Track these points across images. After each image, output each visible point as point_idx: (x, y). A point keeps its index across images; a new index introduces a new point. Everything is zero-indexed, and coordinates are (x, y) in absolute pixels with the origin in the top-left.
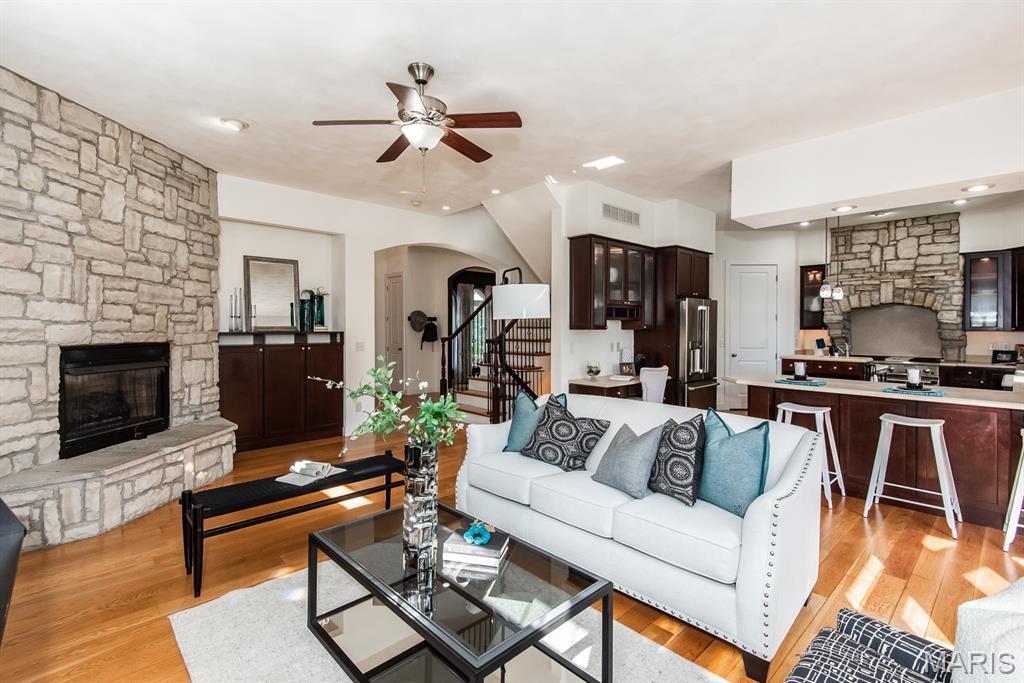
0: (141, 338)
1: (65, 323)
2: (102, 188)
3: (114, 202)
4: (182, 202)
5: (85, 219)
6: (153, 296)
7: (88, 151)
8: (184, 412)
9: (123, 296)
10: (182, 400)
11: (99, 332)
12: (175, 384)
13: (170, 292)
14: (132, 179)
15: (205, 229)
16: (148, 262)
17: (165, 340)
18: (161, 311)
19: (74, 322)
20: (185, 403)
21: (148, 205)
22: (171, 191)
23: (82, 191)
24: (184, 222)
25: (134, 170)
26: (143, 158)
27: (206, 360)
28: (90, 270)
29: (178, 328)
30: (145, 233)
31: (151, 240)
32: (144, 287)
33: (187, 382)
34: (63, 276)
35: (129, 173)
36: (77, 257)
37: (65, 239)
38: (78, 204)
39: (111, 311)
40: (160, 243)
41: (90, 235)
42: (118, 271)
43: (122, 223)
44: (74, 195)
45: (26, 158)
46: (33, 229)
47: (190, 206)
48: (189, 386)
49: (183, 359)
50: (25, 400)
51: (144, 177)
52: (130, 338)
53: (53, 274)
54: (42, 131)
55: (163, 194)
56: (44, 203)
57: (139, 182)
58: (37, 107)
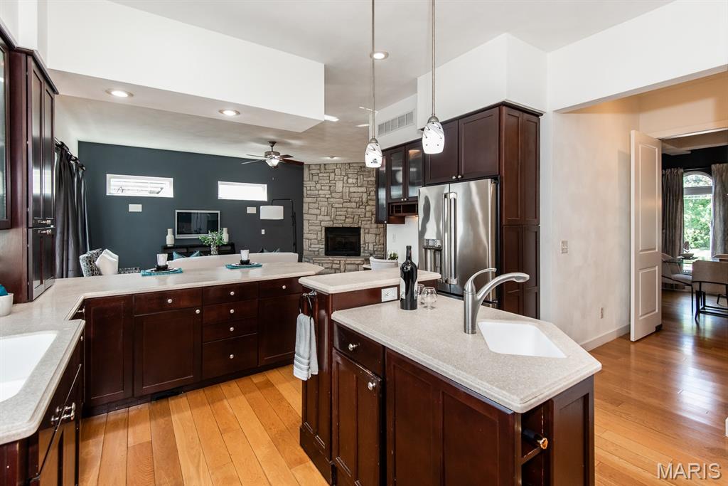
0: (348, 226)
1: (326, 221)
2: (335, 184)
3: (339, 185)
4: (365, 179)
5: (331, 194)
6: (353, 212)
7: (332, 175)
8: (365, 252)
9: (341, 213)
11: (335, 223)
12: (362, 242)
13: (360, 210)
14: (346, 178)
16: (350, 201)
17: (357, 226)
18: (356, 217)
19: (328, 221)
20: (366, 248)
21: (351, 184)
23: (330, 186)
25: (347, 175)
26: (349, 170)
27: (376, 235)
28: (332, 207)
29: (363, 223)
30: (350, 192)
31: (352, 195)
32: (349, 210)
34: (325, 209)
35: (344, 176)
36: (329, 204)
37: (326, 200)
38: (330, 190)
39: (338, 218)
40: (355, 195)
41: (332, 197)
42: (341, 206)
43: (342, 192)
44: (328, 188)
45: (317, 183)
46: (319, 199)
47: (369, 179)
48: (368, 243)
49: (365, 233)
50: (316, 239)
51: (350, 176)
52: (345, 225)
53: (323, 209)
54: (320, 175)
55: (357, 179)
56: (320, 192)
57: (348, 178)
58: (319, 169)
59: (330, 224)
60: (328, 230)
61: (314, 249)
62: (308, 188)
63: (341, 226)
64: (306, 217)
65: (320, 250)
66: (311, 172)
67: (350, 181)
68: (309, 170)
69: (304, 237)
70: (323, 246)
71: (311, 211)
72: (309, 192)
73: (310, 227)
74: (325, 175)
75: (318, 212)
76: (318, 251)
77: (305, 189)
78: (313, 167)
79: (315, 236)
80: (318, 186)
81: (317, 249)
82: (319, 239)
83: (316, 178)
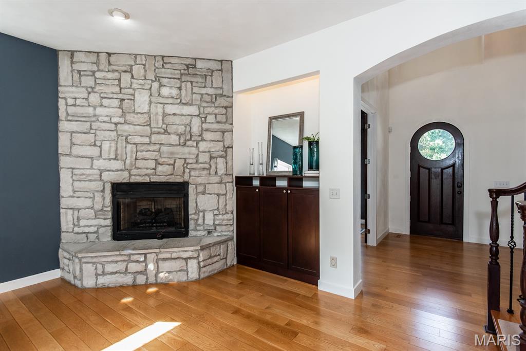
0: (163, 179)
1: (113, 171)
2: (133, 95)
3: (142, 101)
4: (196, 90)
5: (124, 114)
6: (172, 153)
7: (126, 78)
8: (198, 228)
9: (147, 155)
10: (197, 220)
11: (134, 175)
12: (191, 210)
13: (186, 150)
14: (156, 85)
15: (216, 105)
16: (166, 132)
17: (181, 180)
18: (179, 163)
19: (118, 170)
20: (200, 221)
21: (167, 98)
22: (186, 85)
23: (122, 100)
24: (199, 103)
25: (157, 79)
26: (163, 70)
27: (218, 195)
28: (127, 142)
29: (193, 173)
30: (165, 115)
31: (170, 119)
32: (164, 149)
33: (201, 209)
34: (110, 146)
35: (153, 81)
36: (118, 136)
37: (113, 127)
38: (120, 107)
39: (140, 164)
40: (177, 120)
41: (126, 122)
42: (147, 140)
43: (149, 113)
44: (116, 103)
45: (91, 90)
46: (95, 125)
47: (204, 91)
48: (204, 211)
49: (197, 193)
50: (92, 208)
51: (164, 81)
52: (155, 179)
53: (106, 146)
54: (98, 75)
55: (180, 88)
56: (99, 111)
57: (161, 85)
58: (97, 63)
59: (123, 177)
60: (117, 188)
61: (87, 229)
62: (70, 102)
63: (147, 180)
64: (64, 162)
65: (101, 230)
66: (76, 67)
67: (165, 91)
68: (72, 62)
69: (62, 205)
70: (109, 222)
71: (76, 150)
72: (71, 110)
73: (77, 184)
74: (110, 75)
75: (94, 151)
76: (95, 232)
77: (61, 103)
78: (78, 57)
79: (88, 203)
80: (94, 99)
81: (93, 229)
82: (98, 207)
83: (88, 81)
